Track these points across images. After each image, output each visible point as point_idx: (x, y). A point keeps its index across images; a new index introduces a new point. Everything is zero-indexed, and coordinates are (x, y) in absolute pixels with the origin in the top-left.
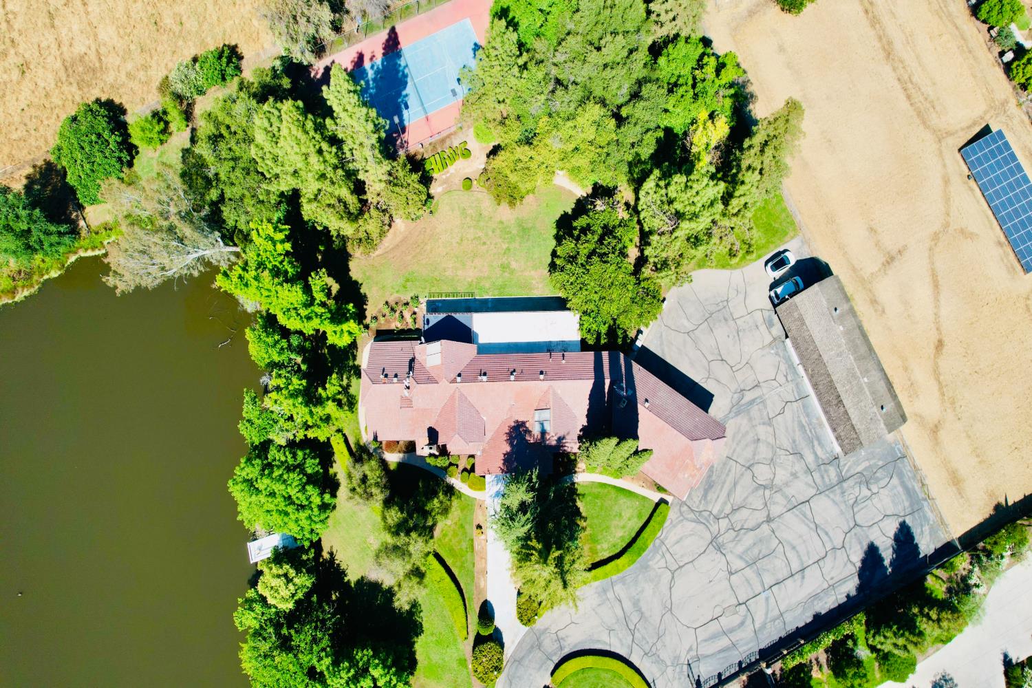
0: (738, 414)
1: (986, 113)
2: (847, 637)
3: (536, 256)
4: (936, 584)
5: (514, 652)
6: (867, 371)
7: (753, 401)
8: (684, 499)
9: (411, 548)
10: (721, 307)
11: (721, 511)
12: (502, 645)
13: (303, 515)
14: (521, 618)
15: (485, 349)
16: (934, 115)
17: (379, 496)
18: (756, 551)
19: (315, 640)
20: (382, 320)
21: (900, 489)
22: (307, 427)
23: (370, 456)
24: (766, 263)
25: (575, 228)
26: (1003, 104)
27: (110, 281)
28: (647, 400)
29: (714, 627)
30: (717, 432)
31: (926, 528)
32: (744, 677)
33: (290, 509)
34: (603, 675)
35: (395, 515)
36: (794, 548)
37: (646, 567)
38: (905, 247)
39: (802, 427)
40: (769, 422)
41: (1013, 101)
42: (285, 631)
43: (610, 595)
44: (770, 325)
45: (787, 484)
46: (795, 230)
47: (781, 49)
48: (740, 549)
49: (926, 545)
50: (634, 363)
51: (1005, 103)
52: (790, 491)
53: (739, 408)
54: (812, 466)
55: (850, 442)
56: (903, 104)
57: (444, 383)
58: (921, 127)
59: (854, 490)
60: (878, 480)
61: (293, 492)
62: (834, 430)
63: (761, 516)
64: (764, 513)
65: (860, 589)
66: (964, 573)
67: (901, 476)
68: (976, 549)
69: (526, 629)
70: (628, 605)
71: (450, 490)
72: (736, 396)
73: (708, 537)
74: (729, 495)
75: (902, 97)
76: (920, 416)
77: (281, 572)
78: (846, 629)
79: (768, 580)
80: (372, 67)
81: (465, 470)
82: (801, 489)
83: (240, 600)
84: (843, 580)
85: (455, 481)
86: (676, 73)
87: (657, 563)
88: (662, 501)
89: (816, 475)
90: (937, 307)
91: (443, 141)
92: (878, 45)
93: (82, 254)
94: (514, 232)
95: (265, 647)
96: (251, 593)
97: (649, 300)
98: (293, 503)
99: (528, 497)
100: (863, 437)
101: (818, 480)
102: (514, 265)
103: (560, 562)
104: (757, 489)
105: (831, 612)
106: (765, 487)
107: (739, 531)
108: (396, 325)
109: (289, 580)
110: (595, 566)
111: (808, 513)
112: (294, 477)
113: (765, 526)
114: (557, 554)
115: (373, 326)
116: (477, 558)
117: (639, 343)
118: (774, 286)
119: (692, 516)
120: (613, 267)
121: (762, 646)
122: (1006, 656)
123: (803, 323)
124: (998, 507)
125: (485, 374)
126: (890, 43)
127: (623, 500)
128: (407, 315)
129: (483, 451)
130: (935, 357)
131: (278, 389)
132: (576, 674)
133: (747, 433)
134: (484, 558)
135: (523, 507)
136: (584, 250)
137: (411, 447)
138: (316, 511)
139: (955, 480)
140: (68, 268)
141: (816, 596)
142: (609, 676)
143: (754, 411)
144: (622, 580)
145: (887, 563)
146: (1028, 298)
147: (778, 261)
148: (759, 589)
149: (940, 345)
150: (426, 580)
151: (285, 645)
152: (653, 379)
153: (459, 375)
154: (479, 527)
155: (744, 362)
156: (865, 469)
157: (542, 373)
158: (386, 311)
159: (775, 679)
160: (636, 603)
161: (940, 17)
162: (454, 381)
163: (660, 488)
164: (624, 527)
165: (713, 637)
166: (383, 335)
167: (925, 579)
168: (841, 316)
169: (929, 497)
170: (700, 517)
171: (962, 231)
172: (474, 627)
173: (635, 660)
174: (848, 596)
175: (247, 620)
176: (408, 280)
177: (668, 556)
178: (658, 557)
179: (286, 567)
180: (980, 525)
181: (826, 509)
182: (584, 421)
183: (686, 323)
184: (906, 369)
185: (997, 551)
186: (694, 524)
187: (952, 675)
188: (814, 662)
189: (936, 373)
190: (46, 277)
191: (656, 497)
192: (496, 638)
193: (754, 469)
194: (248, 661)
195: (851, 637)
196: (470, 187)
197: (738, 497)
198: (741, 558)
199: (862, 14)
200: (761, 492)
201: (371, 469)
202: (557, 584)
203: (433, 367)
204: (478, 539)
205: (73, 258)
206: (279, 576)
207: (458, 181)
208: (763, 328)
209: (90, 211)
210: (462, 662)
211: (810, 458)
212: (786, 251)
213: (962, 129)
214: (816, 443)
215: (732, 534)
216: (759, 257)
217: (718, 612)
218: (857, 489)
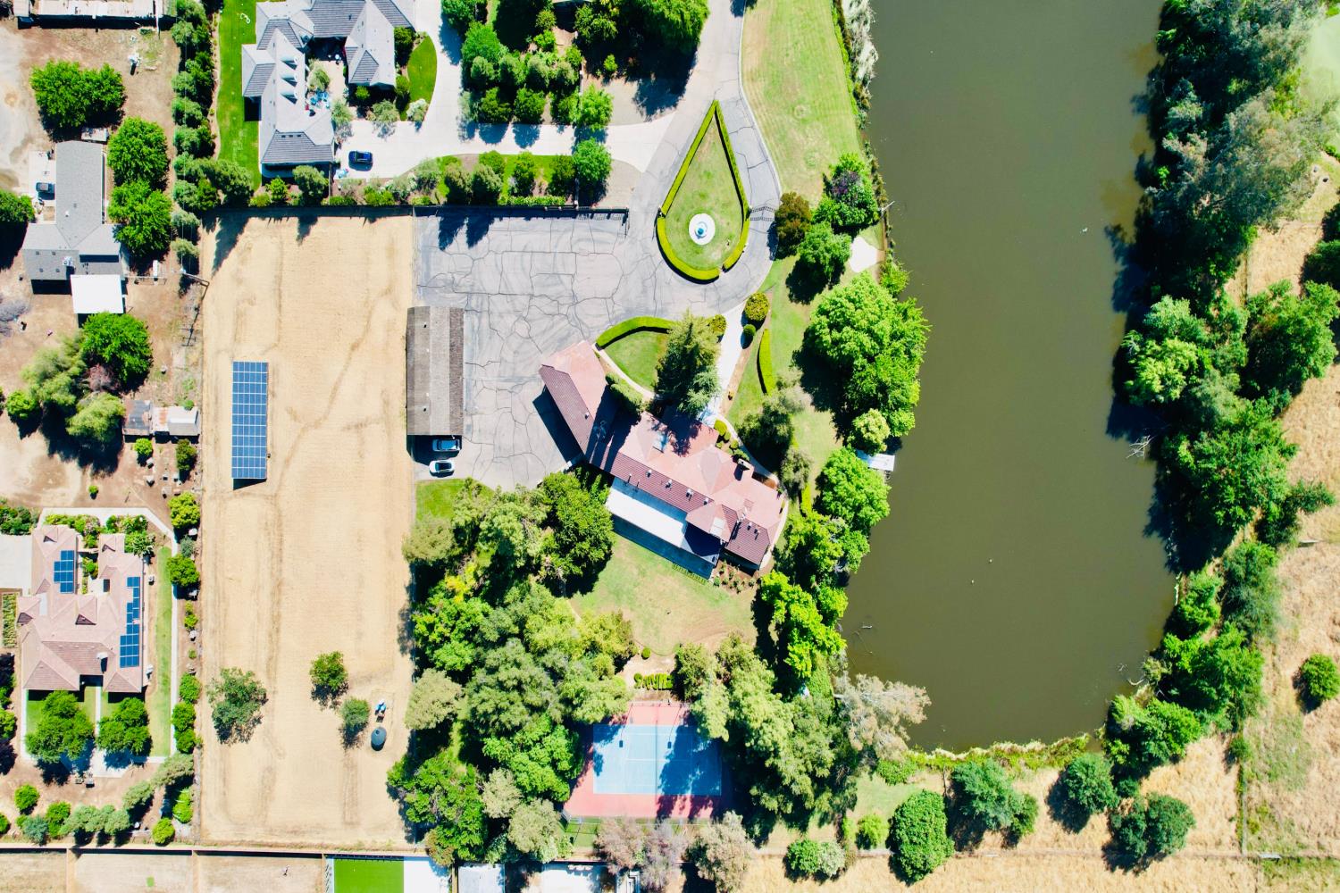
0: (521, 378)
1: (231, 498)
2: (516, 195)
3: (617, 570)
4: (440, 195)
5: (736, 305)
6: (424, 356)
7: (506, 381)
8: (583, 341)
9: (777, 402)
10: (499, 460)
11: (562, 319)
12: (744, 313)
13: (844, 465)
14: (724, 324)
15: (680, 514)
16: (270, 517)
17: (790, 453)
18: (550, 281)
19: (863, 379)
20: (745, 580)
21: (432, 267)
22: (821, 522)
23: (786, 484)
24: (451, 473)
25: (583, 569)
26: (215, 498)
27: (926, 700)
28: (586, 417)
29: (599, 249)
30: (546, 371)
31: (427, 232)
32: (594, 207)
33: (850, 472)
34: (684, 259)
35: (782, 430)
36: (523, 269)
37: (629, 311)
38: (343, 429)
39: (480, 344)
40: (501, 360)
41: (206, 496)
42: (880, 395)
43: (659, 307)
44: (470, 427)
45: (509, 312)
46: (419, 486)
47: (360, 635)
48: (560, 288)
49: (434, 222)
50: (585, 452)
51: (213, 498)
52: (509, 307)
53: (520, 382)
54: (485, 314)
55: (456, 316)
56: (288, 539)
57: (718, 502)
58: (284, 513)
59: (465, 284)
60: (445, 281)
61: (844, 482)
62: (462, 329)
63: (536, 301)
64: (533, 302)
65: (491, 221)
66: (416, 191)
67: (427, 275)
68: (402, 202)
69: (725, 315)
70: (651, 294)
71: (741, 433)
72: (517, 391)
73: (578, 307)
74: (552, 327)
75: (286, 545)
76: (393, 305)
77: (869, 434)
78: (514, 200)
79: (550, 258)
80: (685, 800)
81: (726, 442)
82: (499, 304)
83: (907, 433)
84: (500, 230)
85: (734, 438)
86: (462, 645)
87: (619, 310)
88: (600, 347)
89: (485, 307)
90: (342, 374)
91: (652, 698)
92: (283, 598)
93: (954, 757)
94: (625, 596)
95: (897, 393)
96: (898, 434)
97: (552, 488)
98: (847, 475)
99: (691, 392)
100: (447, 314)
101: (486, 303)
102: (635, 572)
103: (688, 340)
104: (531, 320)
105: (517, 216)
106: (525, 319)
107: (555, 300)
108: (737, 572)
109: (866, 426)
110: (663, 331)
111: (503, 285)
112: (842, 493)
113: (536, 293)
114: (688, 347)
115: (753, 580)
116: (740, 378)
117: (570, 464)
118: (455, 454)
119: (584, 328)
120: (573, 518)
121: (572, 220)
122: (418, 129)
123: (452, 413)
124: (373, 220)
125: (688, 495)
126: (273, 594)
127: (626, 363)
128: (726, 575)
129: (708, 445)
130: (362, 340)
131: (832, 558)
132: (702, 269)
133: (521, 361)
134: (734, 375)
135: (697, 388)
136: (586, 545)
137: (756, 476)
138: (835, 464)
139: (391, 252)
140: (967, 751)
141: (522, 230)
142: (679, 256)
143: (508, 374)
144: (647, 311)
145: (465, 228)
146: (276, 345)
147: (444, 471)
148: (559, 256)
149: (354, 347)
150: (777, 380)
151: (883, 388)
152: (574, 430)
153: (705, 503)
154: (730, 398)
155: (501, 411)
156: (449, 292)
157: (649, 475)
158: (740, 586)
159: (574, 196)
160: (644, 291)
161: (224, 593)
162: (711, 500)
163: (598, 357)
164: (632, 345)
165: (602, 242)
166: (749, 568)
167: (445, 203)
168: (424, 403)
169: (416, 250)
170: (579, 324)
171: (295, 418)
172: (758, 336)
173: (660, 258)
174: (501, 219)
175: (905, 418)
176: (717, 601)
177: (610, 311)
178: (617, 313)
179: (865, 436)
180: (390, 215)
181: (490, 282)
182: (633, 428)
183: (529, 460)
184: (387, 344)
185: (389, 194)
186: (585, 321)
187: (457, 138)
188: (543, 191)
189: (367, 329)
190: (985, 751)
191: (602, 353)
192: (746, 319)
193: (525, 335)
194: (914, 392)
195: (512, 193)
196: (646, 650)
197: (546, 323)
198: (562, 282)
199: (282, 630)
200: (529, 317)
201: (789, 475)
202: (695, 330)
203: (722, 518)
204: (733, 391)
205: (962, 756)
206: (872, 432)
207: (651, 661)
208: (476, 428)
209: (940, 790)
210: (774, 316)
211: (485, 321)
212: (433, 474)
213: (254, 495)
214: (476, 328)
215: (561, 301)
216: (454, 480)
217: (592, 257)
218: (462, 283)
